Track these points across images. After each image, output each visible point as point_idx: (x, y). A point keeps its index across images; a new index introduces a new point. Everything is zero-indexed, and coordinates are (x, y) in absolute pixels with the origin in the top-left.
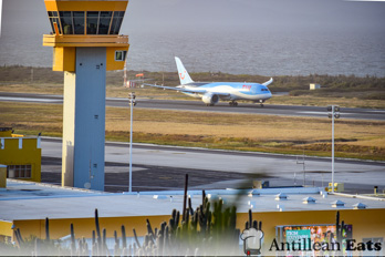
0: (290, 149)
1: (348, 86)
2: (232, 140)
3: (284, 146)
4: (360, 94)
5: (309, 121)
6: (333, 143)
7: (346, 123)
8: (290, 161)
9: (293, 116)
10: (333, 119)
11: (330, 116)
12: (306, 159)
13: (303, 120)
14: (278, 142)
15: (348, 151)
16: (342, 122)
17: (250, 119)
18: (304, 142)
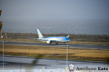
0: (53, 57)
1: (72, 37)
2: (35, 54)
3: (52, 56)
4: (76, 40)
5: (60, 48)
6: (67, 55)
7: (72, 49)
8: (53, 61)
9: (54, 47)
10: (67, 47)
11: (66, 47)
12: (58, 60)
13: (58, 48)
14: (50, 55)
15: (72, 57)
16: (70, 49)
17: (41, 48)
18: (58, 55)
